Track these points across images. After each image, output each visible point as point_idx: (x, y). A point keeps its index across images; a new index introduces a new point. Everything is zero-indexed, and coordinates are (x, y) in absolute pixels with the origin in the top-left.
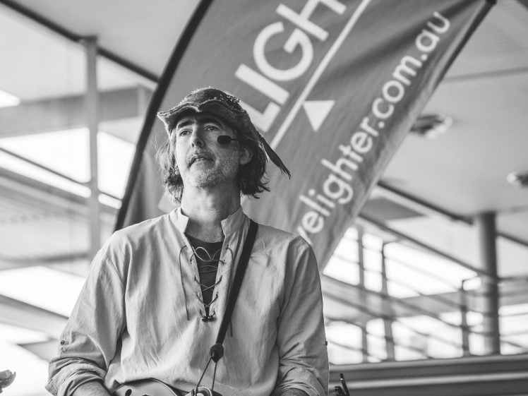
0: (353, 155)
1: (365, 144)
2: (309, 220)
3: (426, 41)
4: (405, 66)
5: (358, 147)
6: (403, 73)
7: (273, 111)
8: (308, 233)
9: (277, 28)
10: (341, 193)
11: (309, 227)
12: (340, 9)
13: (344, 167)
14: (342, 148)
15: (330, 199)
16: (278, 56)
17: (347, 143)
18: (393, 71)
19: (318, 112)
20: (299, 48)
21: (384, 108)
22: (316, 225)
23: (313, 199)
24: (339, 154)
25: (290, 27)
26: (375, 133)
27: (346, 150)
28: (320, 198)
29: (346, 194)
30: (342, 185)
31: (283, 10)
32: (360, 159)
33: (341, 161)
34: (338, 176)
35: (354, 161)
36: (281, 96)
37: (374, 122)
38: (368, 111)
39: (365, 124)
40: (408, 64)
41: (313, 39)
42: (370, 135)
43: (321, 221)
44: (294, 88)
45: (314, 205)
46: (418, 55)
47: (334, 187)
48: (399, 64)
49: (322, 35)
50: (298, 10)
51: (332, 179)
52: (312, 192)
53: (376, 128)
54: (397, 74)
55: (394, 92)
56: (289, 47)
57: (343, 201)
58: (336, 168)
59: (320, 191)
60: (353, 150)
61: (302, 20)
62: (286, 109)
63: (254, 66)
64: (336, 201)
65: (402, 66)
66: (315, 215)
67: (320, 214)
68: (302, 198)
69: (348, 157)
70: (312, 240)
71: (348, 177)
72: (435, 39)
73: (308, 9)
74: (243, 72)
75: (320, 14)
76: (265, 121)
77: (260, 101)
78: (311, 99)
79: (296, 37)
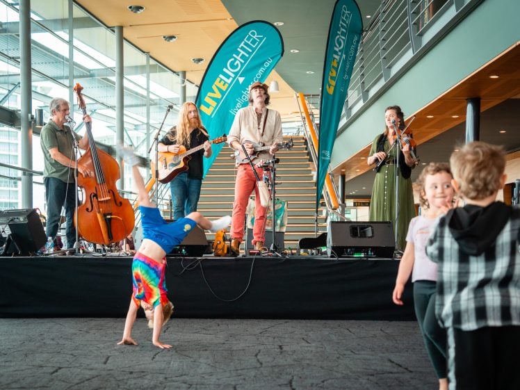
3: (267, 64)
4: (261, 70)
7: (231, 79)
9: (233, 59)
10: (246, 99)
12: (247, 56)
16: (233, 66)
19: (241, 80)
20: (238, 64)
21: (256, 80)
23: (240, 100)
24: (246, 90)
25: (236, 59)
31: (234, 55)
33: (246, 92)
34: (245, 95)
36: (233, 75)
38: (253, 81)
41: (241, 62)
44: (236, 74)
46: (264, 67)
47: (244, 97)
49: (243, 62)
50: (238, 56)
52: (239, 98)
54: (260, 72)
55: (258, 76)
56: (235, 64)
57: (246, 101)
59: (241, 98)
61: (238, 58)
62: (234, 79)
63: (227, 68)
64: (244, 101)
66: (239, 104)
67: (241, 103)
68: (237, 100)
72: (269, 64)
73: (240, 56)
74: (225, 70)
75: (243, 57)
76: (229, 81)
77: (228, 77)
78: (240, 76)
79: (237, 62)
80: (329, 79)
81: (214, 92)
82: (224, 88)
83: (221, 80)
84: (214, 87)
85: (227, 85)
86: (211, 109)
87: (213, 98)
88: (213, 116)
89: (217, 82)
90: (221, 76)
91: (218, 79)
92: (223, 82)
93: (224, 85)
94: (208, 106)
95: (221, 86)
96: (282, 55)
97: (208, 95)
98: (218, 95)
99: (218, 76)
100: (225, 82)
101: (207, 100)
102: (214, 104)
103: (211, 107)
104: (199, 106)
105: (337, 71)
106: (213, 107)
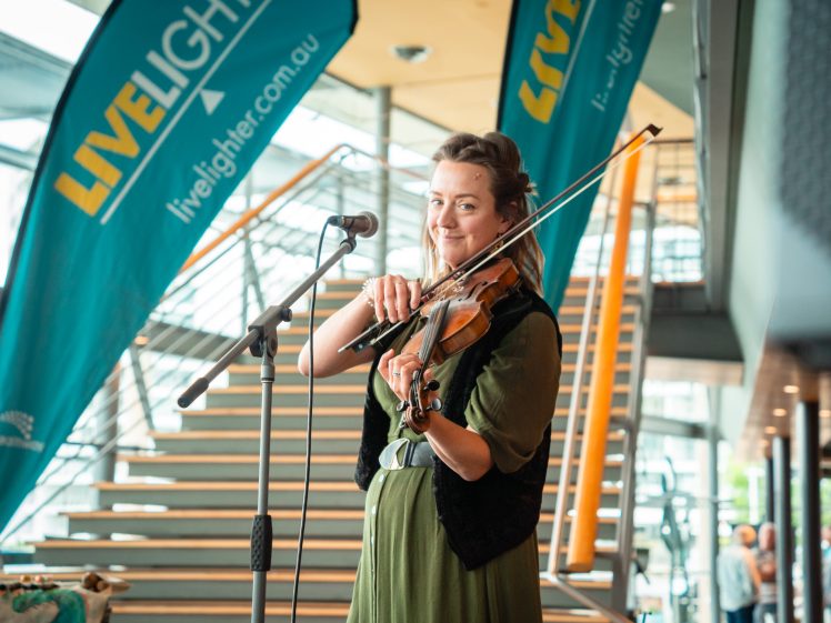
0: (238, 139)
1: (247, 132)
2: (200, 186)
3: (300, 57)
4: (282, 75)
5: (242, 133)
6: (281, 79)
7: (175, 93)
8: (198, 196)
9: (181, 25)
10: (226, 168)
11: (200, 192)
12: (234, 17)
13: (230, 148)
14: (229, 132)
15: (217, 171)
16: (183, 49)
17: (234, 129)
18: (273, 74)
19: (212, 100)
20: (199, 46)
21: (264, 104)
22: (205, 190)
23: (205, 169)
24: (227, 137)
25: (193, 27)
26: (256, 123)
27: (232, 134)
28: (210, 170)
29: (229, 170)
30: (228, 163)
31: (188, 11)
32: (242, 143)
33: (228, 143)
34: (225, 154)
35: (237, 143)
36: (183, 81)
37: (256, 115)
38: (251, 106)
39: (248, 115)
40: (286, 73)
41: (211, 40)
42: (252, 125)
43: (209, 188)
44: (194, 77)
45: (204, 175)
46: (293, 66)
47: (221, 163)
48: (277, 70)
49: (218, 37)
50: (201, 13)
51: (219, 156)
52: (203, 164)
53: (257, 119)
54: (276, 79)
55: (272, 92)
56: (192, 42)
57: (228, 175)
58: (224, 147)
59: (210, 164)
60: (238, 135)
61: (203, 21)
62: (185, 93)
63: (162, 54)
64: (222, 174)
65: (280, 74)
66: (205, 183)
67: (209, 183)
68: (196, 168)
69: (233, 140)
70: (201, 202)
71: (232, 155)
72: (307, 57)
73: (209, 13)
74: (153, 58)
75: (218, 20)
76: (168, 100)
77: (165, 84)
78: (208, 87)
79: (197, 37)
80: (536, 62)
81: (110, 132)
82: (149, 123)
83: (140, 92)
84: (112, 115)
85: (158, 115)
86: (100, 193)
87: (109, 156)
88: (105, 220)
89: (123, 98)
90: (139, 78)
91: (128, 91)
92: (144, 102)
93: (150, 110)
94: (88, 180)
95: (137, 112)
96: (352, 30)
97: (90, 140)
98: (127, 146)
99: (127, 78)
100: (154, 104)
101: (85, 157)
102: (112, 175)
103: (97, 187)
104: (55, 176)
105: (573, 36)
106: (108, 186)
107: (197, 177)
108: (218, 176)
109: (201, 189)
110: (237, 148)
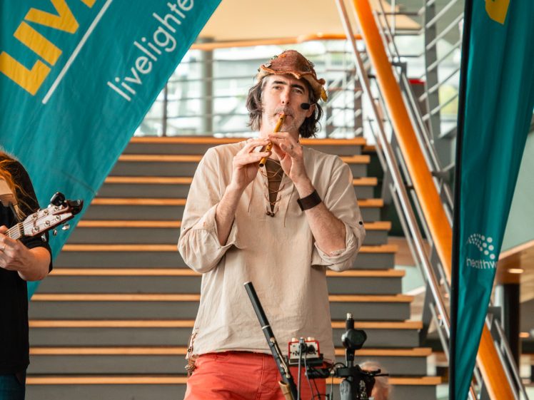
0: (178, 12)
1: (188, 4)
2: (141, 62)
5: (182, 6)
8: (139, 73)
10: (166, 43)
11: (140, 69)
13: (170, 21)
14: (169, 4)
15: (158, 47)
22: (146, 68)
23: (145, 45)
24: (168, 11)
27: (173, 8)
28: (150, 44)
29: (170, 45)
30: (168, 36)
32: (183, 16)
33: (168, 16)
34: (165, 28)
35: (179, 17)
43: (150, 64)
45: (145, 51)
47: (162, 38)
51: (160, 30)
52: (144, 40)
57: (168, 50)
58: (164, 22)
59: (150, 39)
60: (178, 8)
64: (162, 49)
66: (146, 59)
67: (150, 59)
68: (136, 43)
69: (174, 13)
70: (142, 80)
71: (174, 31)
86: (41, 71)
87: (48, 32)
88: (46, 99)
94: (29, 59)
97: (28, 17)
98: (66, 22)
101: (25, 34)
102: (52, 53)
106: (49, 65)
107: (138, 53)
108: (159, 52)
109: (142, 65)
110: (179, 22)
